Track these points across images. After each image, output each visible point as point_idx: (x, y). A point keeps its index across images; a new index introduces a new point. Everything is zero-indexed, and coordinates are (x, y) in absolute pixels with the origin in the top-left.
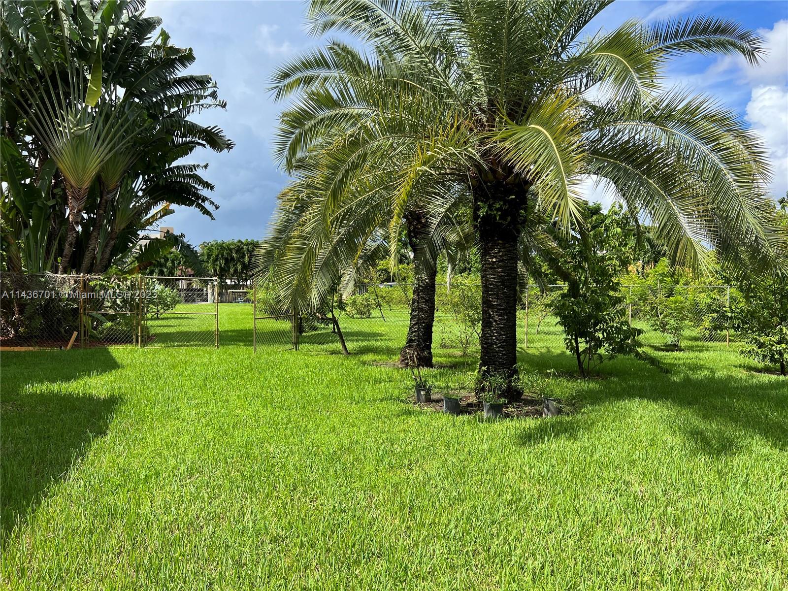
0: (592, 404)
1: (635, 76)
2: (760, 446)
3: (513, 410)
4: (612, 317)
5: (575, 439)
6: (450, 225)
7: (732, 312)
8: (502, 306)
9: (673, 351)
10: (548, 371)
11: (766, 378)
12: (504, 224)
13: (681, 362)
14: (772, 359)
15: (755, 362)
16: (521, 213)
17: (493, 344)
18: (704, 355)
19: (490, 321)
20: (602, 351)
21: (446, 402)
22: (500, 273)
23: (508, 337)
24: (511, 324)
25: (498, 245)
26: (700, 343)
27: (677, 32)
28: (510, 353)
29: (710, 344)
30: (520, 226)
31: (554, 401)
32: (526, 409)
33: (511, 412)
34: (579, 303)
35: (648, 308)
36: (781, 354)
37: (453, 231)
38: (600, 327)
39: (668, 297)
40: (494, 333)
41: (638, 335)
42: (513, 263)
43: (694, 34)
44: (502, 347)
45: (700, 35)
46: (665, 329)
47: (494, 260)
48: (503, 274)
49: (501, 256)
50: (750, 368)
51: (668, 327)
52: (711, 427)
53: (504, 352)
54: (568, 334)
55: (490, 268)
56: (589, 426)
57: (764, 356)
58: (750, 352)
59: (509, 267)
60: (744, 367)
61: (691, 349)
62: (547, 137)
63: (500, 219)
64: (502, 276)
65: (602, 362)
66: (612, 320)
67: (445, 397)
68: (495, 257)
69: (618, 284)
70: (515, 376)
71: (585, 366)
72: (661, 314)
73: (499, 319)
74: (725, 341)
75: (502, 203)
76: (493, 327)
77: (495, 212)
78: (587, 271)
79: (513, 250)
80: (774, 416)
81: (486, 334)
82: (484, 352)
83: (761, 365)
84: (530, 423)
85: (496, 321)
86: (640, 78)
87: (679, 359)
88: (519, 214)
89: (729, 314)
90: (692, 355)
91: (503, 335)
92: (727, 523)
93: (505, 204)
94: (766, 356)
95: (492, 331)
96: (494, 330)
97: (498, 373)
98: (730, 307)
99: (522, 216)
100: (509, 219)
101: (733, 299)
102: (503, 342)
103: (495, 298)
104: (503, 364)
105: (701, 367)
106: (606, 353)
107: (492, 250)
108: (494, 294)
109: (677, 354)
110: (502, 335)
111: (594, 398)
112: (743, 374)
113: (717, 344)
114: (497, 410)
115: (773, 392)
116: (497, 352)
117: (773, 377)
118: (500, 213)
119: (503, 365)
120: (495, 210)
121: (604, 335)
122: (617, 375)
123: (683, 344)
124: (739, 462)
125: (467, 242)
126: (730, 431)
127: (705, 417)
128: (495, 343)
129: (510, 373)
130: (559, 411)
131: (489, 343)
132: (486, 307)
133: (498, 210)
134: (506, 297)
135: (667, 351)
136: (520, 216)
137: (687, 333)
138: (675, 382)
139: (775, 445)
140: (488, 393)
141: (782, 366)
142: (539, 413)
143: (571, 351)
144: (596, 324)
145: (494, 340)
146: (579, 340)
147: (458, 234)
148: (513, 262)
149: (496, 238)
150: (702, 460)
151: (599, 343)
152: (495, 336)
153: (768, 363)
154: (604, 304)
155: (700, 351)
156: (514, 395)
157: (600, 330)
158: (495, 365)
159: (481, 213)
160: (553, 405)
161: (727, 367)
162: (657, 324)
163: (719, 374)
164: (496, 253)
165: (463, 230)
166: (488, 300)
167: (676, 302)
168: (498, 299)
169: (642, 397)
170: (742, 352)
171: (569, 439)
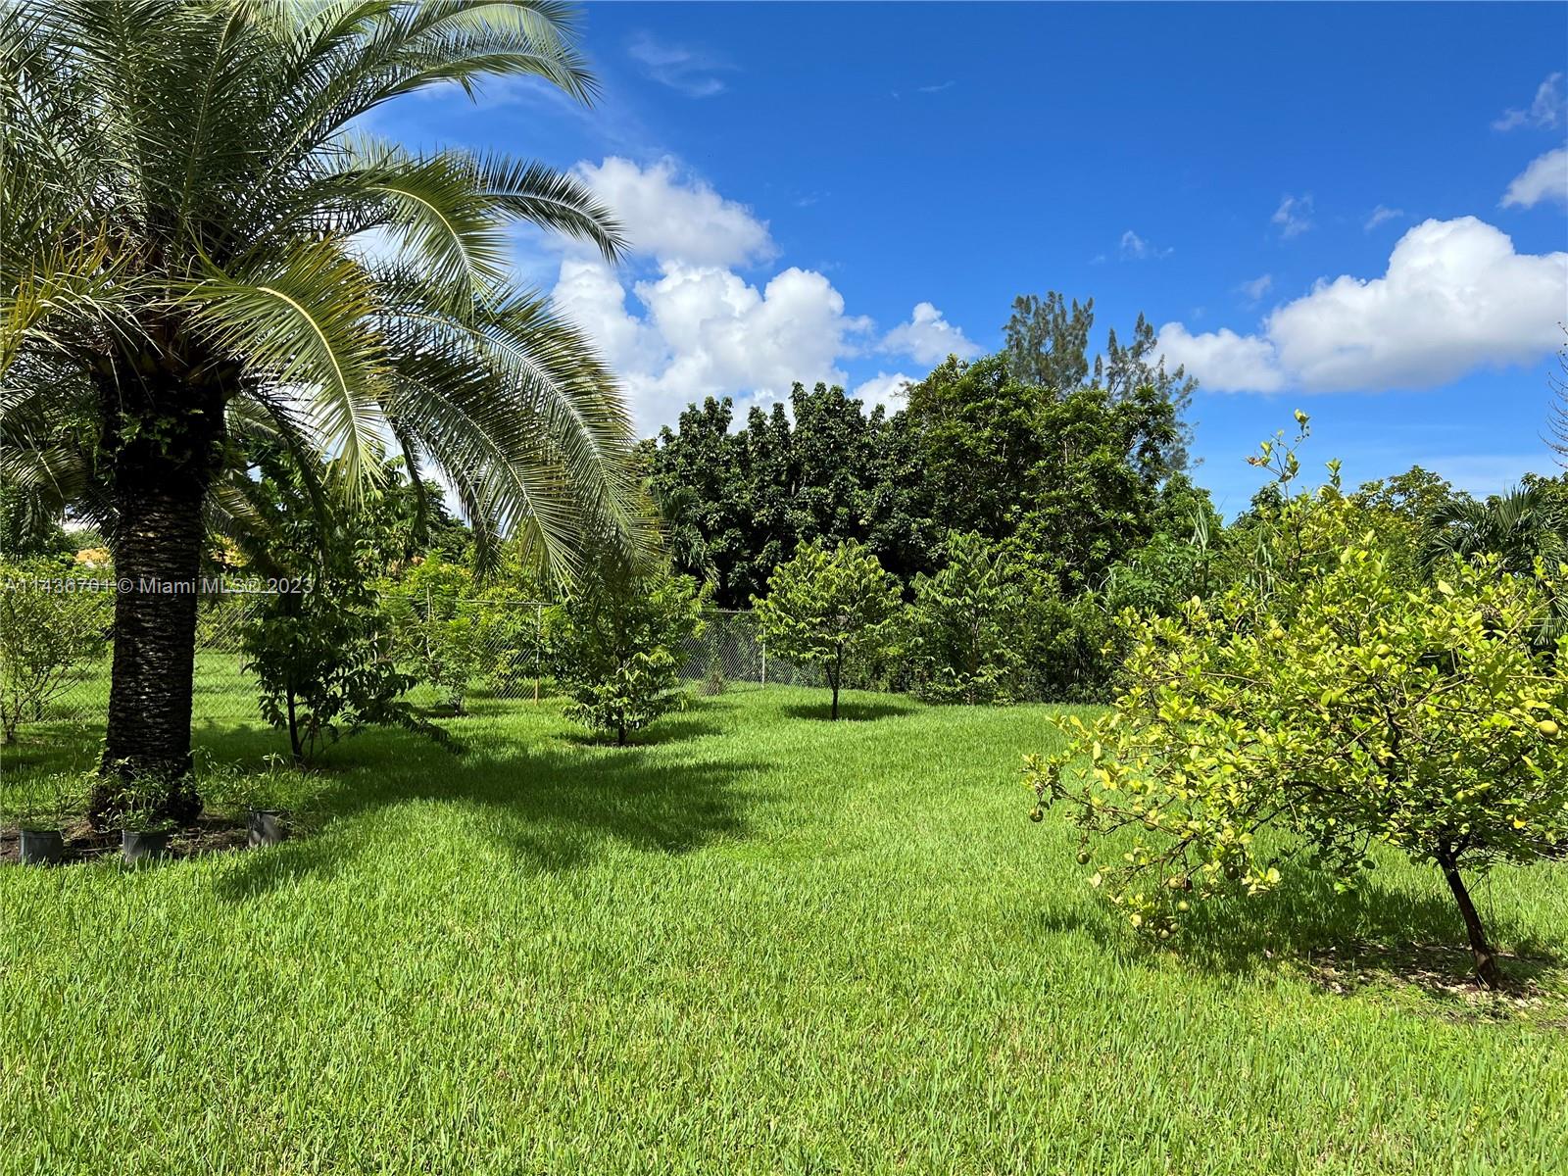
0: (342, 814)
1: (462, 249)
2: (616, 850)
3: (184, 842)
4: (361, 656)
5: (332, 875)
6: (16, 445)
7: (554, 646)
8: (165, 631)
9: (451, 716)
10: (265, 758)
11: (602, 752)
12: (177, 464)
13: (469, 734)
14: (609, 723)
15: (584, 727)
16: (217, 445)
17: (142, 710)
18: (503, 720)
19: (135, 662)
20: (336, 720)
21: (28, 841)
22: (163, 562)
23: (177, 695)
24: (183, 668)
25: (160, 503)
26: (492, 702)
27: (502, 178)
28: (178, 727)
29: (508, 702)
30: (210, 471)
31: (275, 814)
32: (211, 838)
33: (181, 846)
34: (305, 627)
35: (409, 640)
36: (620, 714)
37: (27, 461)
38: (338, 673)
39: (445, 619)
40: (144, 688)
41: (411, 687)
42: (192, 544)
43: (529, 189)
44: (161, 715)
45: (537, 194)
46: (438, 677)
47: (151, 535)
48: (170, 565)
49: (166, 528)
50: (575, 739)
51: (443, 673)
52: (544, 831)
53: (165, 726)
54: (268, 689)
55: (140, 551)
56: (350, 853)
57: (599, 718)
58: (578, 712)
59: (184, 550)
60: (567, 737)
61: (478, 711)
62: (306, 322)
63: (168, 453)
64: (167, 568)
65: (336, 740)
66: (361, 660)
67: (26, 831)
68: (154, 529)
69: (373, 593)
70: (188, 774)
71: (305, 748)
72: (432, 650)
73: (158, 658)
74: (533, 696)
75: (173, 420)
76: (142, 674)
77: (158, 437)
78: (320, 567)
79: (194, 518)
80: (625, 807)
81: (126, 689)
82: (115, 728)
83: (590, 733)
84: (232, 861)
85: (149, 663)
86: (471, 254)
87: (466, 729)
88: (211, 448)
89: (549, 650)
90: (485, 721)
91: (165, 690)
92: (600, 957)
93: (180, 424)
94: (601, 717)
95: (139, 684)
96: (145, 680)
97: (150, 769)
98: (551, 639)
99: (217, 452)
100: (189, 454)
101: (556, 626)
102: (163, 706)
103: (149, 614)
104: (163, 749)
105: (503, 742)
106: (346, 724)
107: (145, 515)
108: (149, 606)
109: (458, 721)
110: (161, 690)
111: (344, 805)
112: (567, 748)
113: (518, 701)
114: (153, 845)
115: (616, 772)
116: (148, 727)
117: (612, 751)
118: (169, 440)
119: (161, 753)
120: (158, 432)
121: (344, 690)
122: (364, 764)
123: (467, 703)
124: (597, 875)
125: (66, 489)
126: (571, 833)
127: (532, 819)
128: (146, 709)
129: (177, 768)
130: (284, 834)
131: (131, 708)
132: (126, 633)
133: (164, 433)
134: (175, 613)
135: (443, 717)
136: (212, 452)
137: (474, 684)
138: (468, 769)
139: (635, 847)
140: (135, 810)
141: (622, 732)
142: (242, 843)
143: (272, 722)
144: (329, 669)
145: (144, 700)
146: (296, 698)
147: (40, 468)
148: (193, 541)
149: (157, 491)
150: (546, 879)
151: (335, 704)
152: (146, 694)
153: (603, 729)
154: (353, 630)
155: (495, 714)
156: (185, 812)
157: (337, 679)
158: (144, 753)
159: (127, 435)
160: (271, 824)
161: (544, 738)
162: (424, 668)
163: (532, 751)
164: (156, 521)
165: (55, 462)
166: (132, 618)
167: (459, 629)
168: (156, 616)
169: (424, 797)
170: (568, 712)
171: (320, 877)
